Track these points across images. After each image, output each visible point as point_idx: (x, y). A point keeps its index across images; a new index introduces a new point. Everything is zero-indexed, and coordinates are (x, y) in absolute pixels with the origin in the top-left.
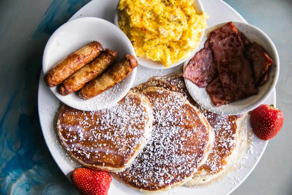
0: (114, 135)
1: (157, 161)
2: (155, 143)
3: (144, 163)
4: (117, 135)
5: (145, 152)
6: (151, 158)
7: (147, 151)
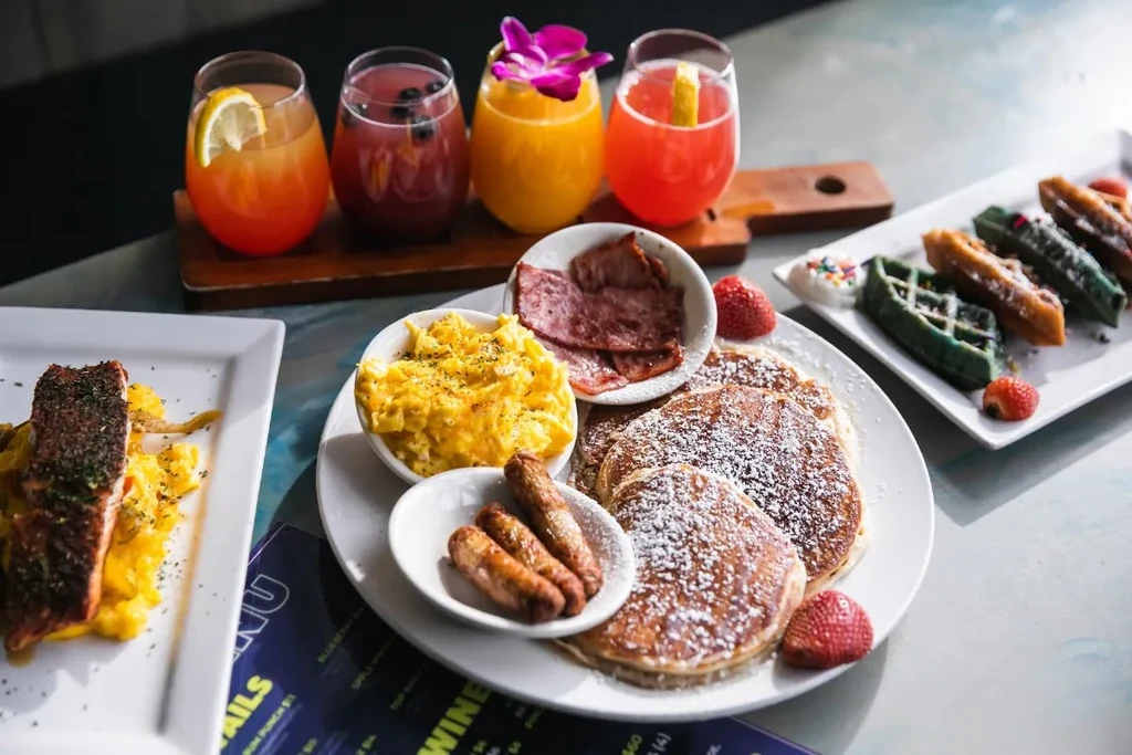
0: (709, 541)
1: (791, 483)
2: (744, 475)
3: (791, 513)
4: (712, 535)
5: (763, 504)
6: (779, 495)
7: (762, 500)
